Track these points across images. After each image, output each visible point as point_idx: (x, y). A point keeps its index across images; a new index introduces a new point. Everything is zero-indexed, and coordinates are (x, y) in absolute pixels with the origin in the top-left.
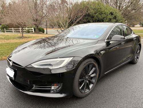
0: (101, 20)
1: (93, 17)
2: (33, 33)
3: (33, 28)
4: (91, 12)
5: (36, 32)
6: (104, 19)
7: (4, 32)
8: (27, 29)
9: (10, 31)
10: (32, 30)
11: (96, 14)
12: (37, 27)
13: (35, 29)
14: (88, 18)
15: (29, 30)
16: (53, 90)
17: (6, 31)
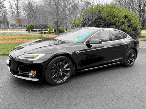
0: (113, 23)
1: (105, 20)
2: (54, 34)
3: (54, 29)
4: (104, 15)
5: (56, 33)
6: (116, 22)
7: (30, 32)
8: (48, 30)
9: (34, 32)
10: (53, 31)
11: (109, 18)
12: (58, 28)
13: (55, 31)
14: (100, 21)
15: (51, 31)
16: (31, 75)
17: (31, 32)
